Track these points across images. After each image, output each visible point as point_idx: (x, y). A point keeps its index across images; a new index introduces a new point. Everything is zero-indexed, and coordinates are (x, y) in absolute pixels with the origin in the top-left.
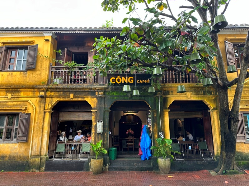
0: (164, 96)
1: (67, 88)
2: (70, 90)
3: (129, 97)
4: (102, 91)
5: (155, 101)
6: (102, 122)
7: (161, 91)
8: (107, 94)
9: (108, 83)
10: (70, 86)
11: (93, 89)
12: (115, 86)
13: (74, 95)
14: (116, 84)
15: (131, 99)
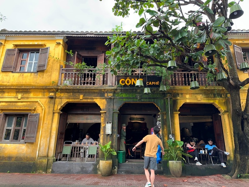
0: (174, 99)
1: (77, 89)
2: (79, 91)
3: (138, 99)
4: (111, 93)
5: (165, 103)
6: (111, 124)
7: (171, 93)
8: (116, 95)
9: (118, 85)
10: (80, 87)
11: (102, 90)
12: (124, 88)
13: (84, 96)
14: (125, 86)
15: (140, 101)
